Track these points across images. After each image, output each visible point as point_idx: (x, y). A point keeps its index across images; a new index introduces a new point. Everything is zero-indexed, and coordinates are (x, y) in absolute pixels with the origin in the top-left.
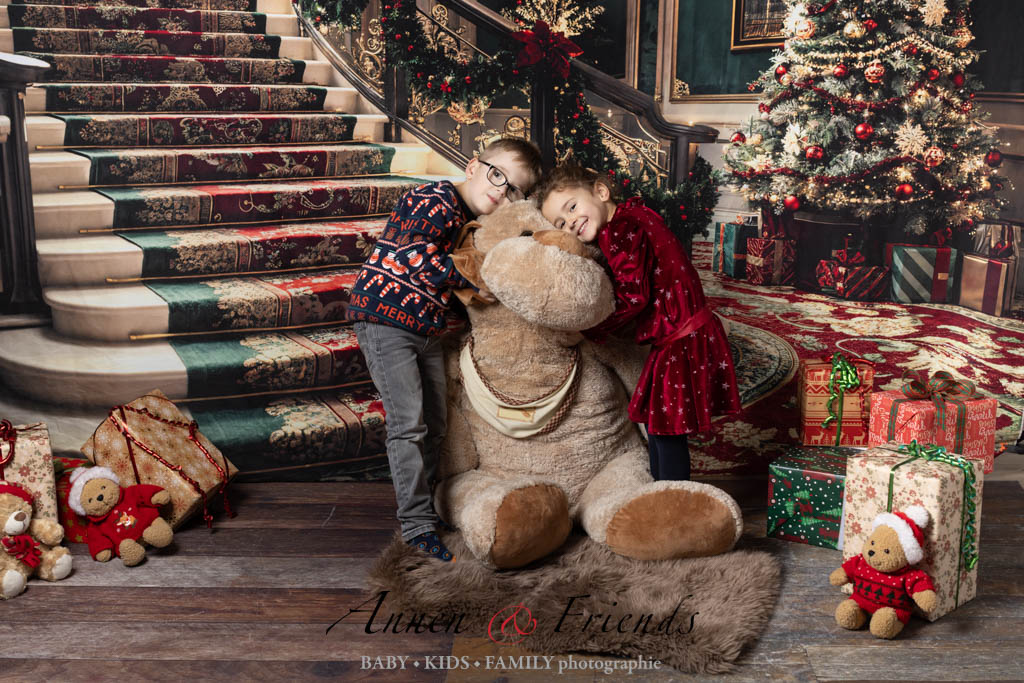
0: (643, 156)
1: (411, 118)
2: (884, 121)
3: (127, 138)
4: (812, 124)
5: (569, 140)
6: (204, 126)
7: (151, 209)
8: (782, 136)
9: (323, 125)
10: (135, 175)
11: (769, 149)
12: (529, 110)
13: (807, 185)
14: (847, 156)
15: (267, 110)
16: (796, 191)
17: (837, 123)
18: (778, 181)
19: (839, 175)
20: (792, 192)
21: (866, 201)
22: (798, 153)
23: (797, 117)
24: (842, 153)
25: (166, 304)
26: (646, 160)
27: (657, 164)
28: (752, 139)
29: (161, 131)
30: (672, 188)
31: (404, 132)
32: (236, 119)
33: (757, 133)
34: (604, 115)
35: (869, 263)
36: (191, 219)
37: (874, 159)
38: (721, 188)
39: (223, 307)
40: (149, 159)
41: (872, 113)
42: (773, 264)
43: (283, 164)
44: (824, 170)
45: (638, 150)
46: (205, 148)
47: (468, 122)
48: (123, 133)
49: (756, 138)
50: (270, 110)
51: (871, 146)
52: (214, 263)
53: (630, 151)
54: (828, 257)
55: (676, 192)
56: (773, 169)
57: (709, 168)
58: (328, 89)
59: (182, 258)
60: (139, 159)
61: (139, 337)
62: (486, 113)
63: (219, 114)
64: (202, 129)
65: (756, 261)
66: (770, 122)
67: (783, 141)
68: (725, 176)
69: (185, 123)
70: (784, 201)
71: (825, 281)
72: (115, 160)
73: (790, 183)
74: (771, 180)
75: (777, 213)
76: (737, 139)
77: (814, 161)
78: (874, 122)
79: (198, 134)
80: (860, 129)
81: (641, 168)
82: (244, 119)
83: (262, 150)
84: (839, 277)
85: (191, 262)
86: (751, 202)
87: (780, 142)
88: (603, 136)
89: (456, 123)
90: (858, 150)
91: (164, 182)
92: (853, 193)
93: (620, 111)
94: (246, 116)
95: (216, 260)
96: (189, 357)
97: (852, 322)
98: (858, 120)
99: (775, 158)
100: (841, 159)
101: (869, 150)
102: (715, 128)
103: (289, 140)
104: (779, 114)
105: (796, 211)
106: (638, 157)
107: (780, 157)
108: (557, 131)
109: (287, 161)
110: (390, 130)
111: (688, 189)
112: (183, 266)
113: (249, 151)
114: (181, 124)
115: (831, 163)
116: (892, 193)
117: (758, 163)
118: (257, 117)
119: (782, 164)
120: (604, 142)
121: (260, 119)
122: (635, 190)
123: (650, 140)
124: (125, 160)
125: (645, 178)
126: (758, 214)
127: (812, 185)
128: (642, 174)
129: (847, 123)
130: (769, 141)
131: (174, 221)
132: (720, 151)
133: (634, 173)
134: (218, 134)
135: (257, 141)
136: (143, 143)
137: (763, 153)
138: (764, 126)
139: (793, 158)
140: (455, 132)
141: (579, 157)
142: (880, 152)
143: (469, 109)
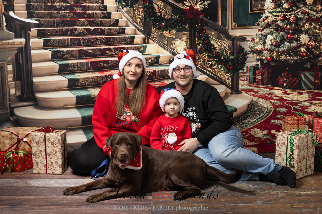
0: (223, 46)
1: (152, 36)
2: (296, 33)
3: (63, 44)
4: (275, 35)
5: (200, 41)
6: (87, 40)
7: (70, 66)
8: (266, 39)
9: (125, 39)
10: (65, 56)
11: (262, 43)
12: (188, 33)
13: (274, 54)
14: (285, 44)
15: (107, 35)
16: (270, 56)
17: (282, 34)
18: (265, 53)
19: (283, 50)
20: (269, 56)
21: (292, 58)
22: (270, 44)
23: (270, 33)
24: (284, 43)
25: (75, 96)
26: (224, 47)
27: (228, 48)
28: (257, 40)
29: (74, 42)
30: (233, 56)
31: (150, 40)
32: (97, 38)
33: (258, 38)
34: (211, 34)
35: (293, 77)
36: (83, 69)
37: (294, 45)
38: (248, 55)
39: (93, 97)
40: (70, 51)
41: (292, 31)
42: (264, 78)
43: (112, 51)
44: (279, 49)
45: (222, 44)
46: (88, 47)
47: (169, 37)
48: (62, 43)
49: (258, 40)
50: (108, 34)
51: (293, 41)
52: (90, 83)
53: (220, 44)
54: (281, 75)
55: (234, 57)
56: (263, 49)
57: (244, 49)
58: (126, 28)
59: (80, 82)
60: (67, 51)
61: (67, 107)
62: (175, 34)
63: (92, 36)
64: (87, 41)
65: (259, 77)
66: (262, 35)
67: (266, 40)
68: (249, 52)
69: (81, 39)
70: (267, 59)
71: (280, 83)
72: (59, 51)
73: (269, 53)
74: (263, 52)
75: (265, 62)
76: (252, 40)
77: (276, 46)
78: (293, 34)
79: (85, 43)
80: (289, 36)
81: (223, 50)
82: (100, 38)
83: (105, 47)
84: (284, 82)
85: (83, 82)
86: (257, 59)
87: (265, 41)
88: (211, 40)
89: (166, 37)
90: (289, 42)
91: (75, 58)
92: (288, 55)
93: (216, 32)
94: (101, 37)
95: (91, 82)
96: (82, 113)
97: (289, 96)
98: (288, 33)
99: (264, 46)
100: (284, 45)
101: (292, 42)
102: (245, 37)
103: (114, 44)
104: (265, 32)
105: (270, 62)
106: (222, 46)
107: (265, 45)
108: (197, 39)
109: (113, 50)
110: (145, 40)
111: (237, 56)
112: (81, 84)
113: (101, 48)
114: (80, 40)
115: (281, 47)
116: (300, 55)
117: (259, 47)
118: (104, 37)
119: (266, 47)
120: (212, 42)
121: (105, 37)
122: (221, 56)
123: (225, 41)
124: (62, 51)
125: (224, 53)
126: (259, 63)
127: (275, 54)
128: (223, 51)
129: (285, 34)
130: (262, 40)
131: (78, 70)
132: (247, 44)
133: (221, 52)
134: (92, 43)
135: (104, 44)
136: (68, 46)
137: (260, 44)
138: (260, 36)
139: (269, 45)
140: (165, 40)
141: (204, 47)
142: (295, 43)
143: (170, 33)
